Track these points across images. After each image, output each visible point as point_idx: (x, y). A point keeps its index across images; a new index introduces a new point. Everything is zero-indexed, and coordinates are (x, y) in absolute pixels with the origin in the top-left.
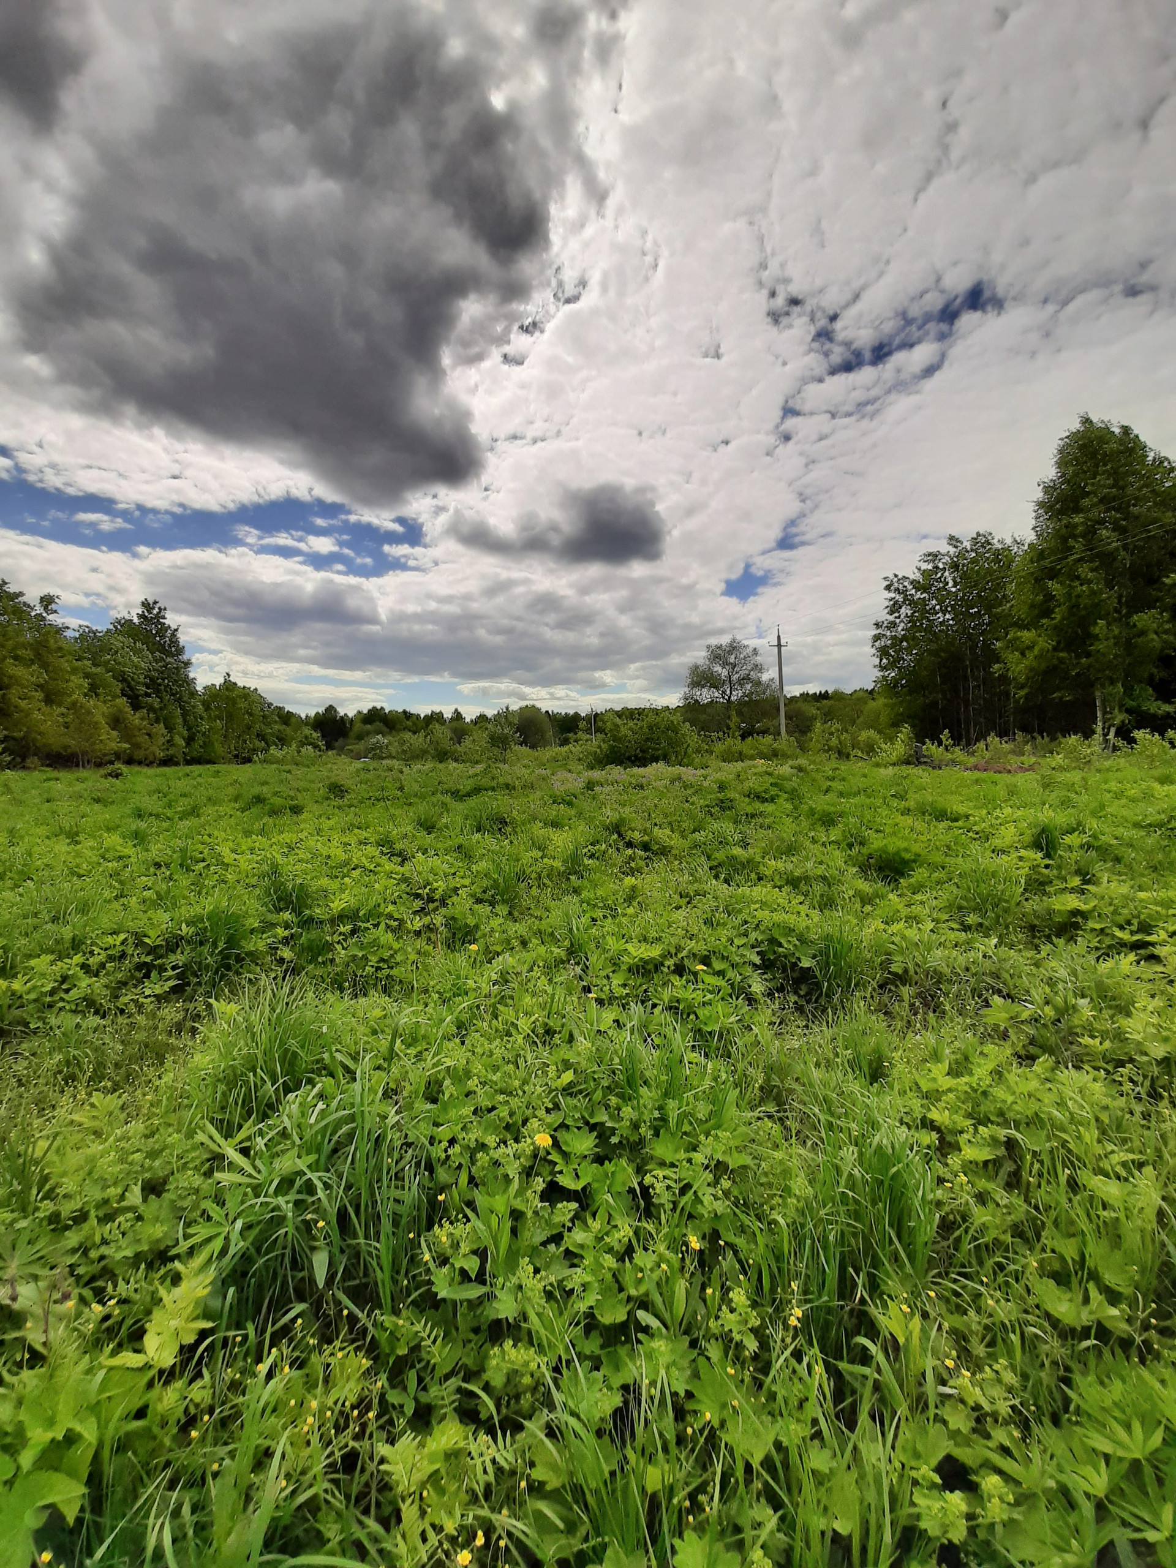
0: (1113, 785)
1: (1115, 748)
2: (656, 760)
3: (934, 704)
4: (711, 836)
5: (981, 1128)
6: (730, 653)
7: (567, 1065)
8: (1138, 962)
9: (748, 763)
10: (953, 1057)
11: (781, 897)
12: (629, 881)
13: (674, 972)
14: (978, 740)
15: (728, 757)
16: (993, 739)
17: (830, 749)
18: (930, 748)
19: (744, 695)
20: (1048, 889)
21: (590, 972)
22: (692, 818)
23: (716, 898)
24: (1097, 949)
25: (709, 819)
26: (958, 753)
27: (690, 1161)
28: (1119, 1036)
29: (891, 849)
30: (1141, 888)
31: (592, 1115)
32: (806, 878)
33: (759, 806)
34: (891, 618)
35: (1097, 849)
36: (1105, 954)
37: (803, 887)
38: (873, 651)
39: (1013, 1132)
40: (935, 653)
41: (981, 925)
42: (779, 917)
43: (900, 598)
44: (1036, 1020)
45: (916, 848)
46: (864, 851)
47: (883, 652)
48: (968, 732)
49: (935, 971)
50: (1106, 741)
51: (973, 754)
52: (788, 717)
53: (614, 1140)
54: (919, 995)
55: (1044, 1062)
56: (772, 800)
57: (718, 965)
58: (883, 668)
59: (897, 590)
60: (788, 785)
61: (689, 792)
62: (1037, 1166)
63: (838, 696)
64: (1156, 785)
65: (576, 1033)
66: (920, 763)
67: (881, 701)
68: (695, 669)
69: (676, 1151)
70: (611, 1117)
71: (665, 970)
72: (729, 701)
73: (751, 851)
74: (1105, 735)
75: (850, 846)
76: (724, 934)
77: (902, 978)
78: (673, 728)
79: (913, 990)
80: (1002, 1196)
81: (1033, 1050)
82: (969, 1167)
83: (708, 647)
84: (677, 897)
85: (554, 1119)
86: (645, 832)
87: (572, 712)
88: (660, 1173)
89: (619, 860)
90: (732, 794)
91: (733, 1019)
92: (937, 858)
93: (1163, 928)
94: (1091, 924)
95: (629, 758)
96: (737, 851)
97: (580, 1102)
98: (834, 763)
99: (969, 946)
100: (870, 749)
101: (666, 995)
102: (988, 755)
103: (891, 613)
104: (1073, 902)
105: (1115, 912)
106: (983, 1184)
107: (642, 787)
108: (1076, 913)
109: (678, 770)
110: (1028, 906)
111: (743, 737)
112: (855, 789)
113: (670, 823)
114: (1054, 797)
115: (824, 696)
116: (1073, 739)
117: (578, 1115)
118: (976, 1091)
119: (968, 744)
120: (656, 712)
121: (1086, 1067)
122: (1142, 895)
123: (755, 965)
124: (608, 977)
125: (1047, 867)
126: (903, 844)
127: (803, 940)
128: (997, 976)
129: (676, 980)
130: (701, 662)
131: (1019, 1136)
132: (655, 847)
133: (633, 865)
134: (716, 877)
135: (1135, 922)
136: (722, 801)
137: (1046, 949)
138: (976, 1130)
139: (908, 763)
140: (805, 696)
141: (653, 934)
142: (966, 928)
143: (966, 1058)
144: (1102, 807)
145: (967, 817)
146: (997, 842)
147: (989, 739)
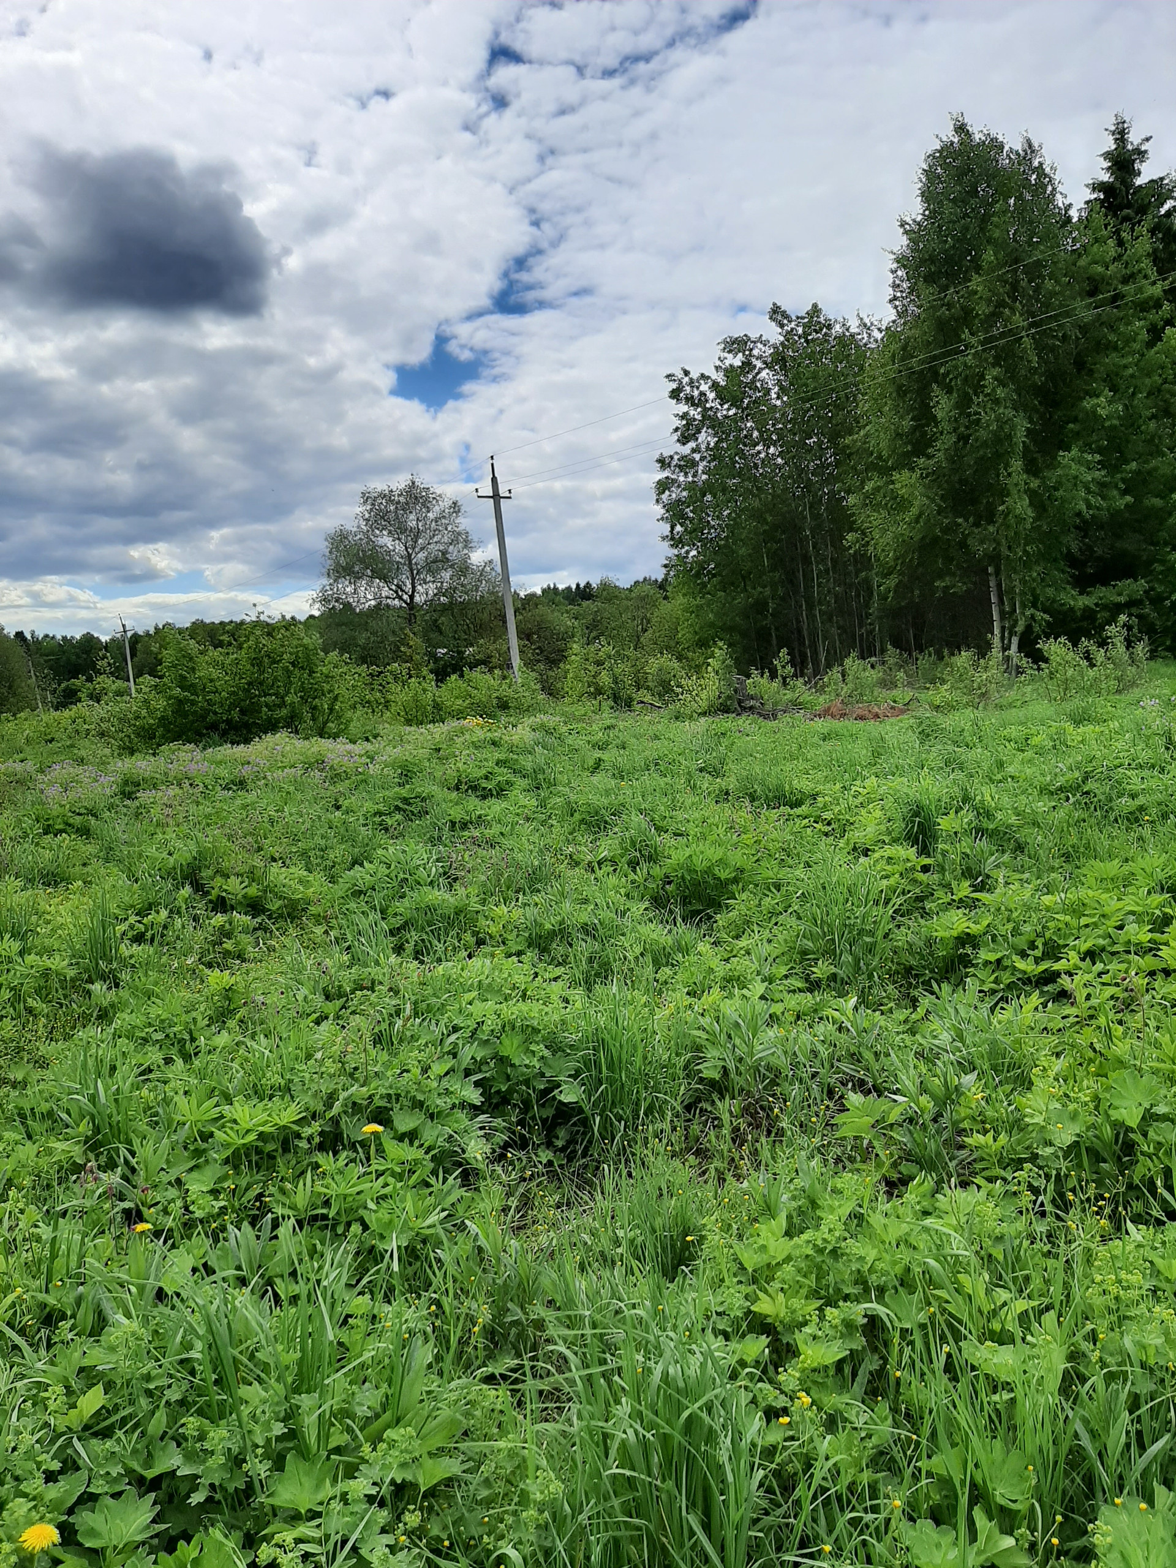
0: (1013, 731)
1: (1019, 671)
2: (271, 727)
3: (760, 606)
4: (383, 870)
5: (828, 1310)
6: (406, 508)
7: (88, 1375)
8: (1045, 1005)
9: (454, 724)
10: (794, 1204)
11: (518, 972)
12: (217, 979)
13: (321, 1147)
14: (829, 666)
15: (415, 717)
16: (852, 663)
17: (599, 691)
18: (759, 683)
19: (440, 592)
20: (928, 905)
21: (140, 1179)
22: (347, 837)
23: (394, 991)
24: (994, 992)
25: (382, 838)
26: (800, 689)
27: (344, 1498)
28: (1017, 1125)
29: (700, 864)
30: (1049, 889)
31: (148, 1463)
32: (562, 933)
33: (475, 805)
34: (686, 449)
35: (993, 834)
36: (1000, 997)
37: (558, 949)
38: (659, 510)
39: (874, 1305)
40: (757, 515)
41: (834, 977)
42: (514, 1010)
43: (695, 413)
44: (911, 1120)
45: (737, 858)
46: (657, 871)
47: (675, 513)
48: (815, 653)
49: (769, 1068)
50: (1007, 659)
51: (821, 690)
52: (525, 635)
53: (197, 1498)
54: (746, 1110)
55: (921, 1184)
56: (500, 792)
57: (404, 1122)
58: (676, 541)
59: (689, 400)
60: (527, 763)
61: (341, 787)
62: (907, 1351)
63: (607, 593)
64: (1069, 727)
65: (108, 1307)
66: (744, 709)
67: (680, 601)
68: (339, 540)
69: (319, 1486)
70: (190, 1457)
71: (303, 1144)
72: (411, 605)
73: (462, 891)
74: (1005, 648)
75: (633, 864)
76: (412, 1057)
77: (720, 1087)
78: (305, 663)
79: (736, 1105)
80: (859, 1415)
81: (906, 1168)
82: (813, 1379)
83: (366, 497)
84: (318, 1000)
85: (66, 1489)
86: (252, 876)
87: (77, 634)
88: (288, 1536)
89: (198, 938)
90: (424, 787)
91: (433, 1219)
92: (770, 871)
93: (1074, 948)
94: (984, 955)
95: (214, 727)
96: (437, 896)
97: (122, 1443)
98: (607, 716)
99: (815, 1015)
100: (666, 689)
101: (302, 1194)
102: (845, 690)
103: (684, 440)
104: (957, 922)
105: (1016, 932)
106: (834, 1400)
107: (241, 784)
108: (966, 939)
109: (320, 746)
110: (902, 937)
111: (441, 675)
112: (639, 761)
113: (304, 854)
114: (935, 754)
115: (584, 593)
116: (963, 658)
117: (116, 1470)
118: (821, 1251)
119: (816, 672)
120: (269, 629)
121: (978, 1180)
122: (1047, 900)
123: (474, 1107)
124: (179, 1182)
125: (925, 869)
126: (713, 853)
127: (555, 1047)
128: (855, 1058)
129: (325, 1161)
130: (351, 526)
131: (881, 1310)
132: (274, 905)
133: (228, 945)
134: (399, 949)
135: (1039, 943)
136: (406, 801)
137: (926, 1001)
138: (822, 1317)
139: (725, 710)
140: (550, 593)
141: (273, 1078)
142: (813, 986)
143: (814, 1204)
144: (1001, 765)
145: (814, 797)
146: (857, 836)
147: (848, 662)
